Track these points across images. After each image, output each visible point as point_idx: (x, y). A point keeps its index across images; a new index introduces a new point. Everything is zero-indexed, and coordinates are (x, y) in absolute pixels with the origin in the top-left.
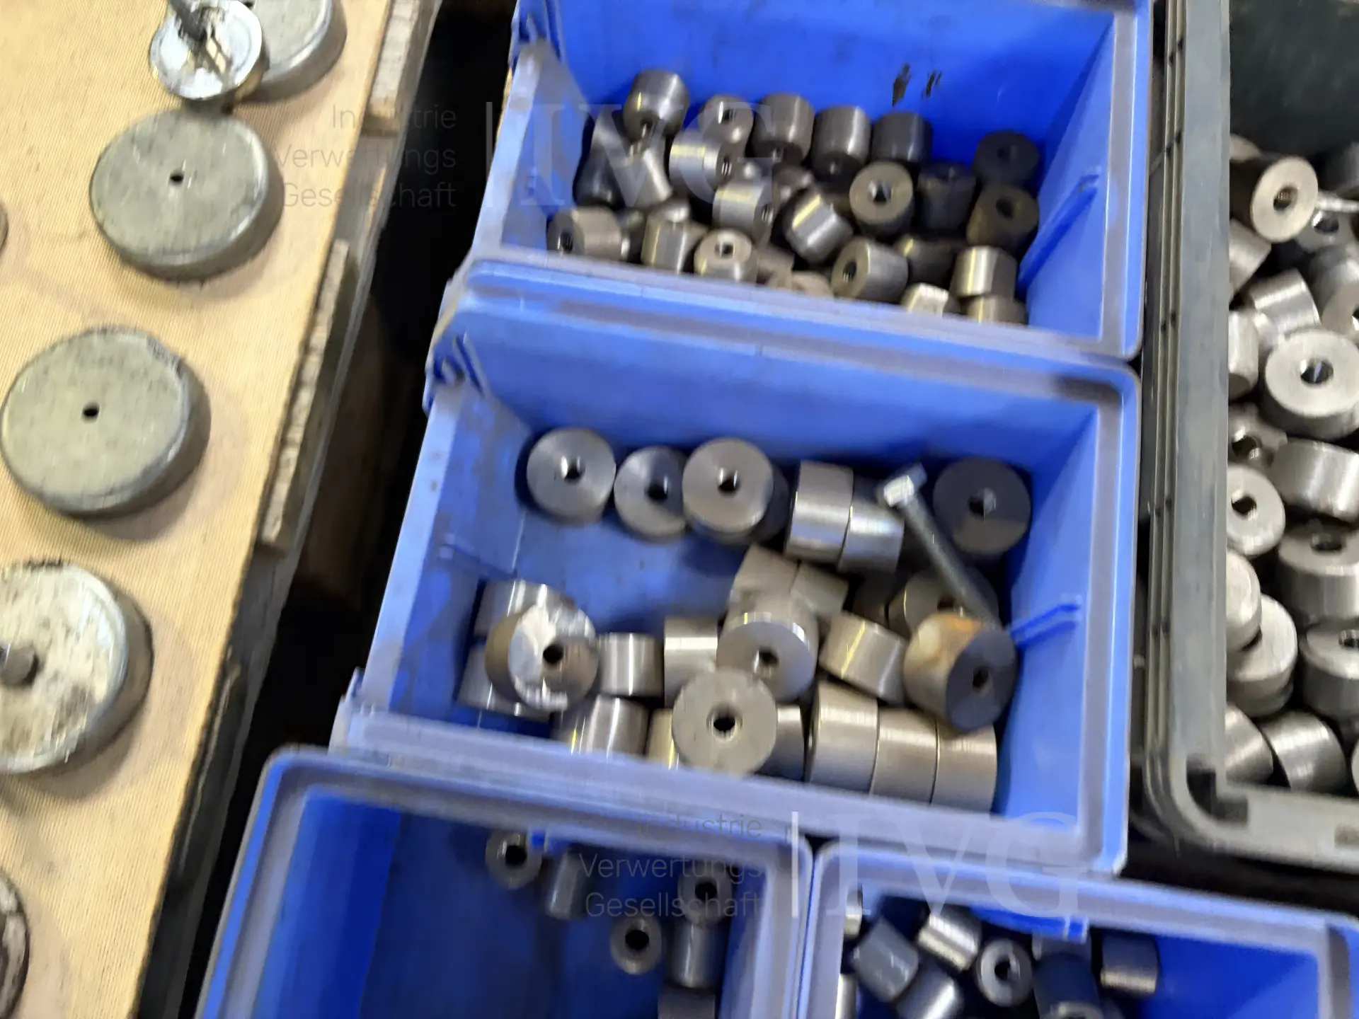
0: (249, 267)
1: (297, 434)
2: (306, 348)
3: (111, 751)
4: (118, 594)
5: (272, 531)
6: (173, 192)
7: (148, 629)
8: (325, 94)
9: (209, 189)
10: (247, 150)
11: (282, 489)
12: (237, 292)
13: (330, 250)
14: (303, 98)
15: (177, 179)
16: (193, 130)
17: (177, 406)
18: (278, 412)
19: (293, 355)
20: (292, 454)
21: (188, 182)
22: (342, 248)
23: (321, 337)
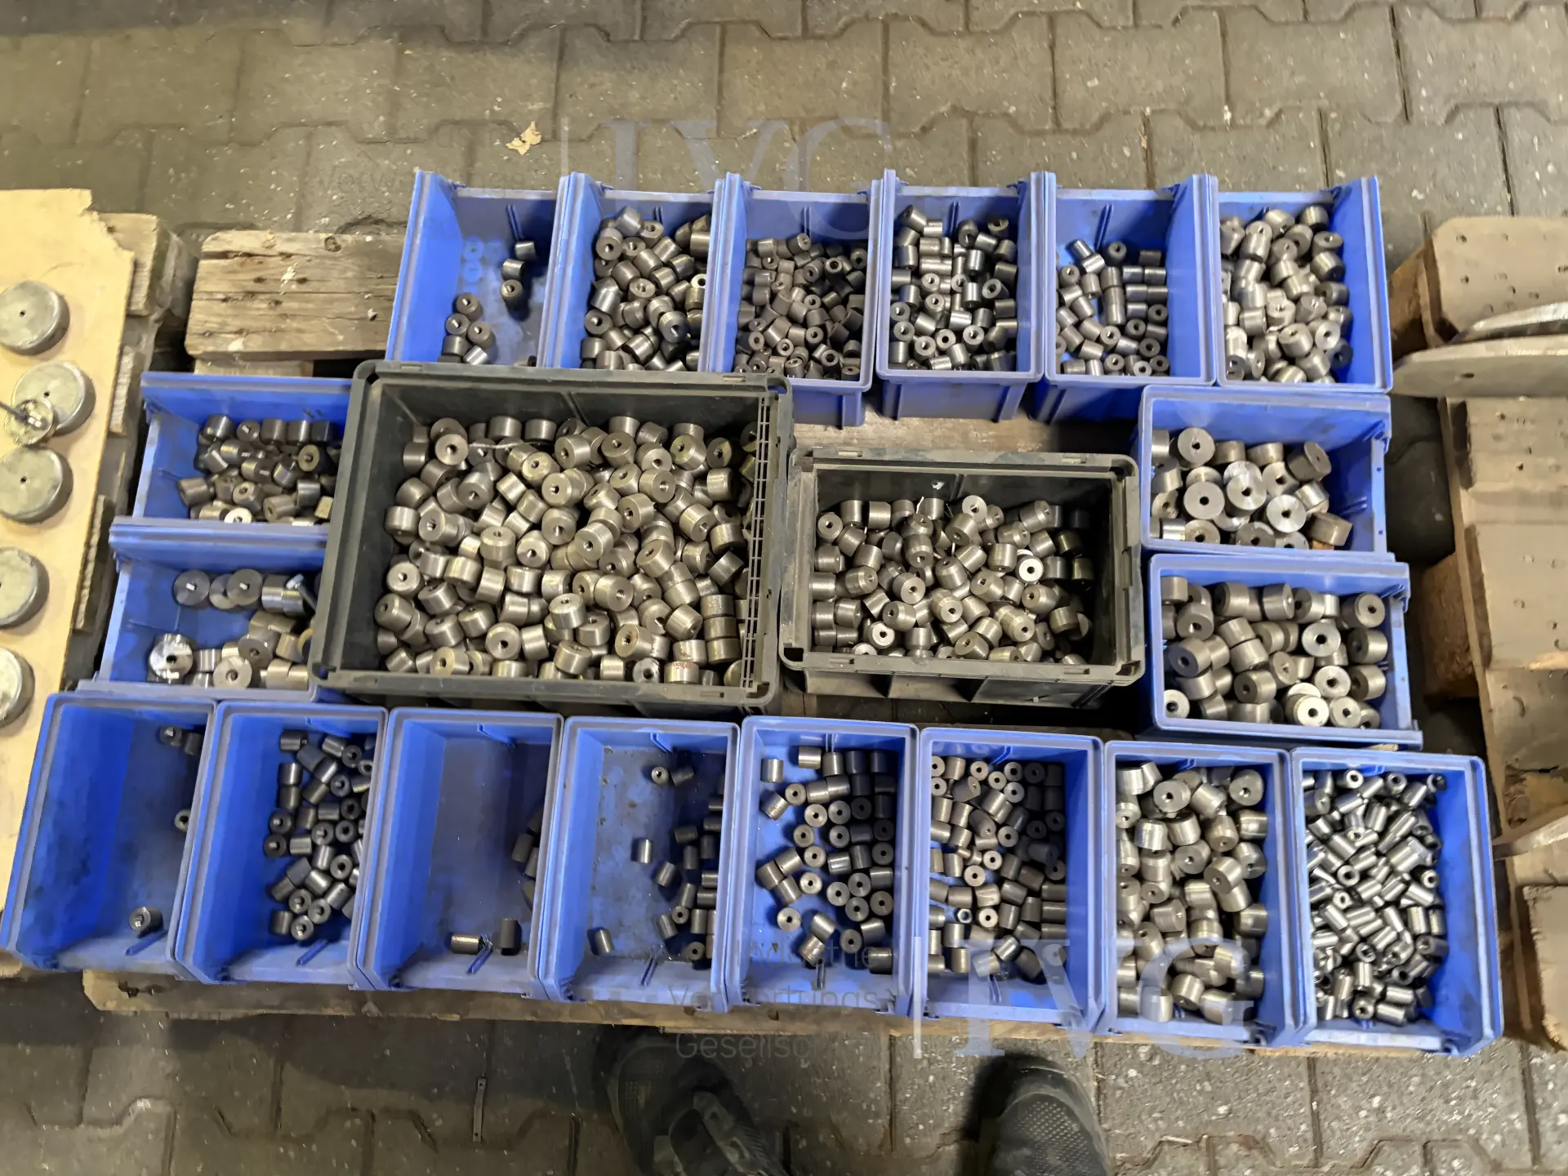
0: (61, 512)
1: (88, 583)
2: (88, 545)
3: (22, 717)
4: (17, 656)
5: (80, 625)
6: (23, 486)
7: (31, 670)
8: (87, 428)
9: (37, 484)
10: (52, 462)
11: (83, 607)
12: (55, 525)
13: (96, 500)
14: (79, 431)
15: (23, 480)
16: (29, 457)
17: (32, 577)
18: (76, 575)
19: (81, 550)
20: (86, 592)
21: (28, 481)
22: (102, 498)
23: (95, 539)
